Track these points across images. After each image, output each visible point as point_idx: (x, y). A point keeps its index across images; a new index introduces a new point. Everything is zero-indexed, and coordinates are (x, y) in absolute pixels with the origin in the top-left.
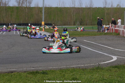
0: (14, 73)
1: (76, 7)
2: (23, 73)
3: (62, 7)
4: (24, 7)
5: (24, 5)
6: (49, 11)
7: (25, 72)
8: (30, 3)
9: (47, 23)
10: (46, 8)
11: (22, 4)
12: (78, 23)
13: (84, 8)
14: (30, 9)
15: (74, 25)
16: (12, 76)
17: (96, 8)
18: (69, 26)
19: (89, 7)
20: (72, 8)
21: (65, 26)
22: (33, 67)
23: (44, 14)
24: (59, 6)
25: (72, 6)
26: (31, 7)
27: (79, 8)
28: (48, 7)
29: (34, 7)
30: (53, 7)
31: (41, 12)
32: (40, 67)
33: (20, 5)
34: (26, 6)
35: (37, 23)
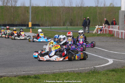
0: (3, 78)
1: (65, 6)
2: (13, 78)
3: (50, 6)
4: (10, 7)
5: (9, 5)
6: (37, 10)
7: (15, 76)
8: (16, 2)
9: (34, 23)
10: (33, 7)
11: (7, 3)
12: (68, 23)
13: (74, 8)
14: (16, 8)
15: (64, 26)
16: (1, 81)
17: (88, 7)
18: (59, 27)
19: (80, 6)
20: (61, 7)
21: (54, 27)
22: (24, 71)
23: (31, 14)
24: (47, 6)
25: (61, 5)
26: (17, 6)
27: (69, 8)
28: (36, 7)
29: (20, 7)
30: (41, 7)
31: (28, 11)
32: (31, 71)
33: (5, 4)
34: (11, 6)
35: (23, 23)
